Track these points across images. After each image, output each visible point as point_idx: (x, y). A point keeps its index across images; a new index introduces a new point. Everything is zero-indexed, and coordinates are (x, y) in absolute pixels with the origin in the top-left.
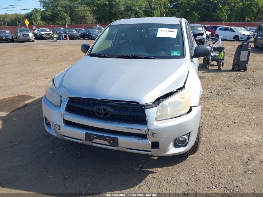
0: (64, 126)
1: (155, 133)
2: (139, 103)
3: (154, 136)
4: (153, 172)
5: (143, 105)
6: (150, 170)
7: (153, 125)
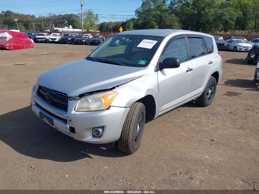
0: (34, 105)
1: (71, 120)
2: (67, 95)
3: (70, 123)
4: (91, 157)
5: (69, 98)
6: (90, 155)
7: (71, 113)
